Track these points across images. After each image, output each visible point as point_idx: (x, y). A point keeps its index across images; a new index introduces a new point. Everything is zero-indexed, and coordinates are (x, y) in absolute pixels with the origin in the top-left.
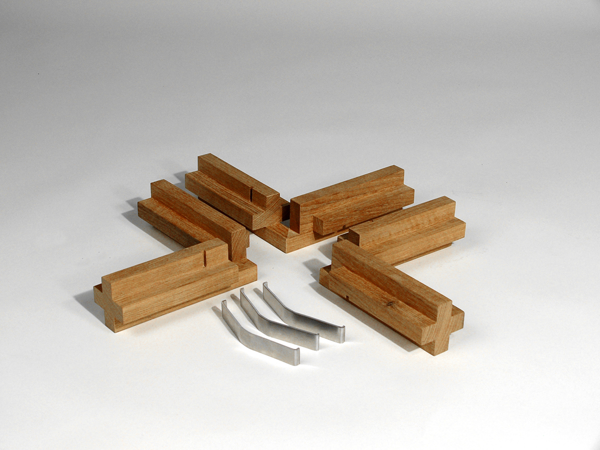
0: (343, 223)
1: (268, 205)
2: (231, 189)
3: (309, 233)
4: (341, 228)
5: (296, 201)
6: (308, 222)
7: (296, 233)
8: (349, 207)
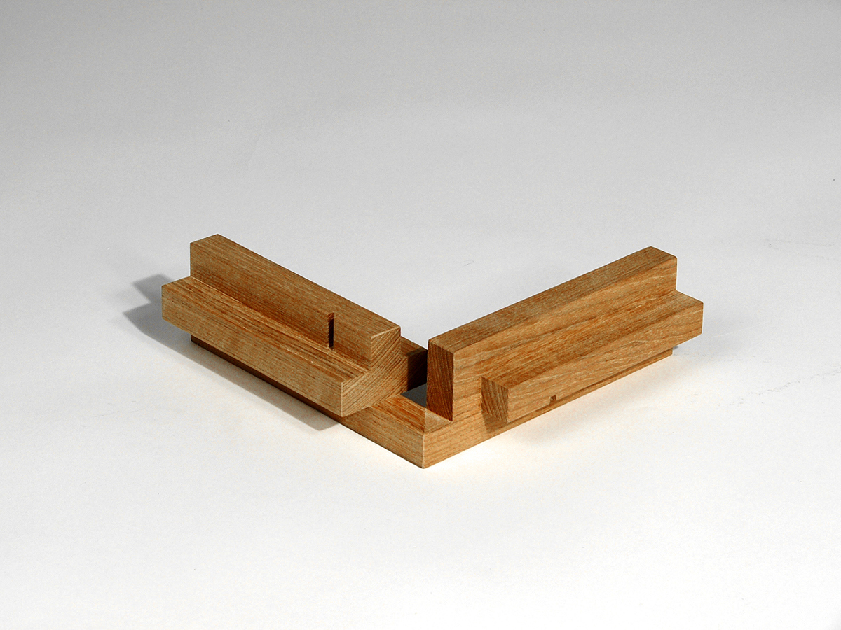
0: (551, 392)
1: (375, 358)
2: (277, 320)
3: (473, 418)
4: (547, 402)
5: (441, 345)
6: (470, 392)
7: (446, 420)
8: (561, 353)
